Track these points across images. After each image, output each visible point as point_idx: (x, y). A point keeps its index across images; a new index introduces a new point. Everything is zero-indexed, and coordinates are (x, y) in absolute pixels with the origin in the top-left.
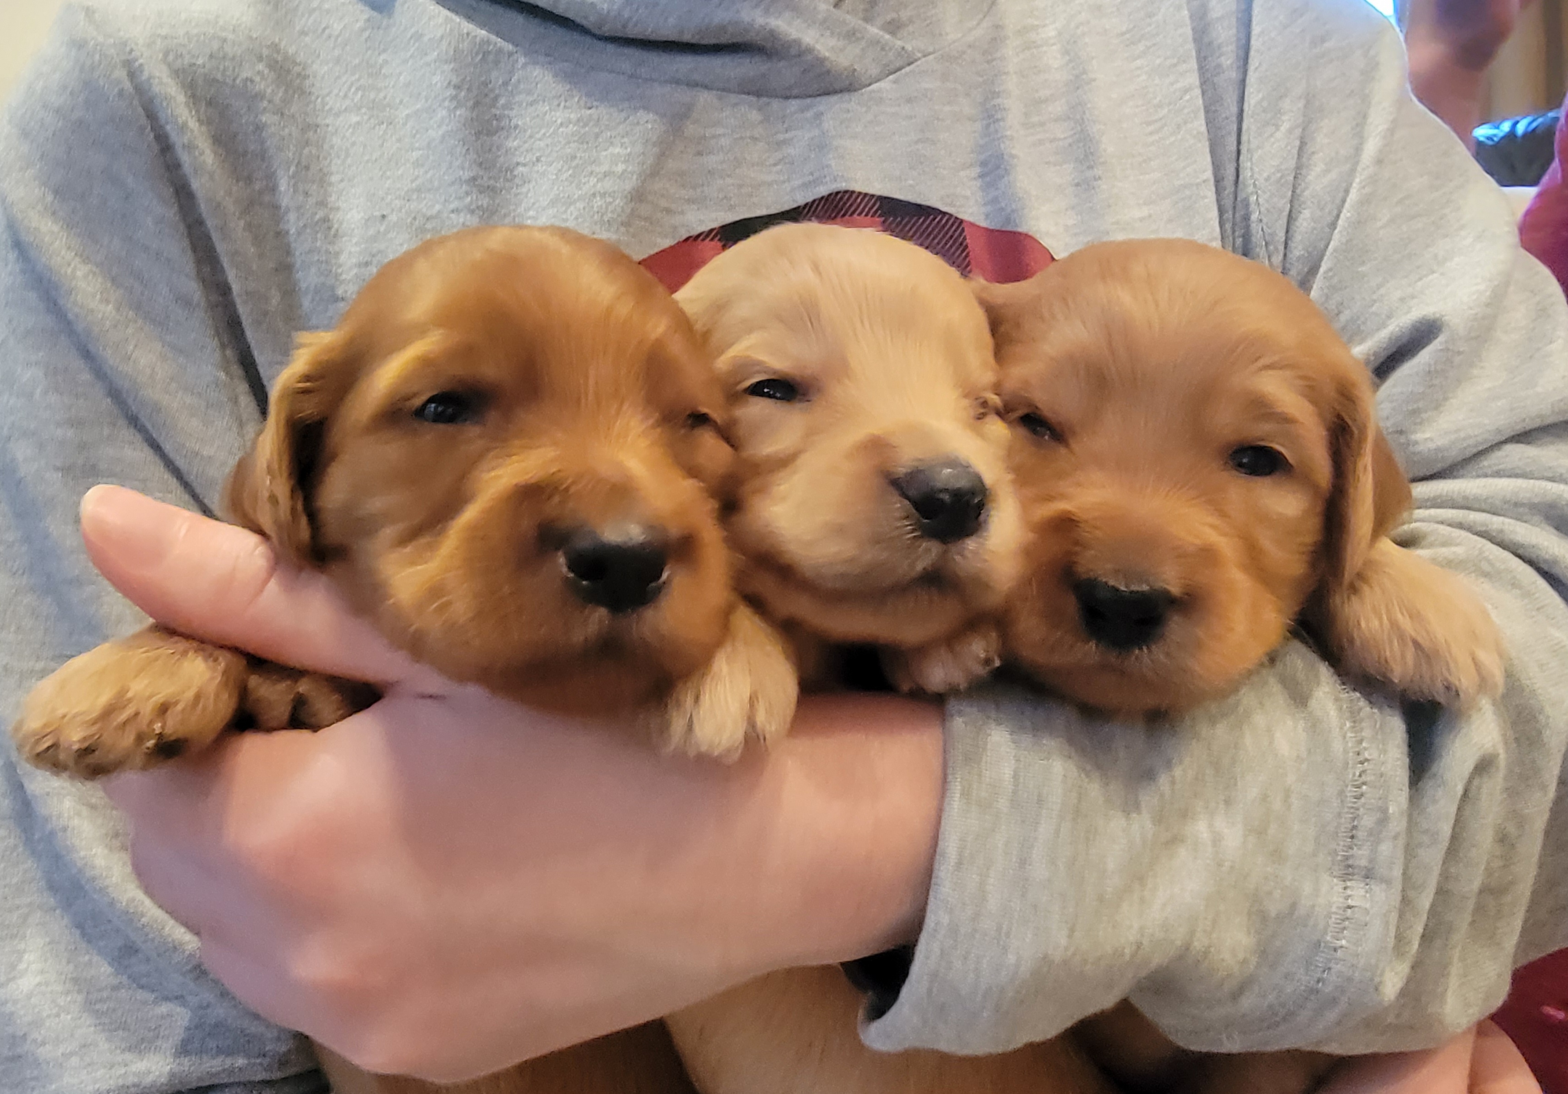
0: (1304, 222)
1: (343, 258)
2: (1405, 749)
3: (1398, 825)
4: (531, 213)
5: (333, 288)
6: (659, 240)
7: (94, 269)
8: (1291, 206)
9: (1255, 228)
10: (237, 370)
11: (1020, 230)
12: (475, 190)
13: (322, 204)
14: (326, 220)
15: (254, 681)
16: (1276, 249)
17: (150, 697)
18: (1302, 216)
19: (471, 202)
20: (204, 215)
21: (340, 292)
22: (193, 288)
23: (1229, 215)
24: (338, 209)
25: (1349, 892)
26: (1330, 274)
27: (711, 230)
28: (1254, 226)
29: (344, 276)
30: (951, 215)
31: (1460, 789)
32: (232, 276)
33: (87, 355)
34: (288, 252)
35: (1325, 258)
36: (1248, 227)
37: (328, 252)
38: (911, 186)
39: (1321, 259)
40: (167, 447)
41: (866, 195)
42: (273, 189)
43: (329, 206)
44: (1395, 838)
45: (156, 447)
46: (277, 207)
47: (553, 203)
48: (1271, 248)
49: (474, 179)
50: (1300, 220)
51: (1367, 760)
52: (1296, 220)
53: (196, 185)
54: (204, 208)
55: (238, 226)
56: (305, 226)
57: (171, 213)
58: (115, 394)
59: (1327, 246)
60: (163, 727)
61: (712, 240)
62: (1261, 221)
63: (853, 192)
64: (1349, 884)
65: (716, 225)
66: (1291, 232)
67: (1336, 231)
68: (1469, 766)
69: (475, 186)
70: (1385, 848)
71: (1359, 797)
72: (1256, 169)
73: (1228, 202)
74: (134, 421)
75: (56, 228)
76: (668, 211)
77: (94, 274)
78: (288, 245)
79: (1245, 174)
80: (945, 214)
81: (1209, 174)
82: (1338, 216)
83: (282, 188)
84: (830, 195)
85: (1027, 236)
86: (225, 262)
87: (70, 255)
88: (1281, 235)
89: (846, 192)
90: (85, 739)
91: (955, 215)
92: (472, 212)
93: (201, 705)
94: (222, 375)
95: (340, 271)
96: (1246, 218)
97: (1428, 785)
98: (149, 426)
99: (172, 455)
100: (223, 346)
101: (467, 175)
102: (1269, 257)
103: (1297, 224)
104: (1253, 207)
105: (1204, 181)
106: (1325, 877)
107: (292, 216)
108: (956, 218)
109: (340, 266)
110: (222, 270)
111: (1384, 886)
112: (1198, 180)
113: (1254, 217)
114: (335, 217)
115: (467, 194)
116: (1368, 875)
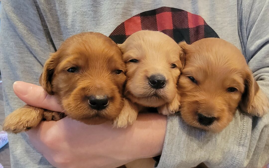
0: (253, 14)
1: (69, 20)
2: (251, 124)
3: (249, 137)
4: (104, 12)
5: (67, 27)
6: (128, 17)
7: (22, 23)
8: (251, 11)
9: (243, 15)
10: (50, 43)
11: (198, 15)
12: (93, 7)
13: (64, 9)
14: (65, 12)
15: (45, 113)
16: (247, 19)
17: (25, 120)
18: (253, 13)
19: (92, 9)
20: (42, 12)
21: (68, 27)
22: (41, 27)
23: (239, 11)
24: (68, 10)
25: (239, 148)
26: (257, 25)
27: (139, 14)
28: (243, 14)
29: (69, 24)
30: (185, 11)
31: (261, 130)
32: (48, 24)
33: (22, 40)
34: (58, 19)
35: (256, 22)
36: (242, 14)
37: (66, 19)
38: (178, 5)
39: (255, 22)
40: (38, 58)
41: (169, 8)
42: (55, 6)
43: (66, 9)
44: (249, 139)
45: (36, 58)
46: (56, 10)
47: (108, 9)
48: (246, 19)
49: (93, 4)
50: (252, 13)
51: (244, 126)
52: (251, 13)
53: (40, 6)
54: (42, 11)
55: (48, 14)
56: (61, 14)
57: (36, 12)
58: (27, 47)
59: (257, 19)
60: (28, 125)
61: (138, 16)
62: (244, 13)
63: (166, 7)
64: (239, 147)
65: (139, 13)
66: (250, 16)
67: (259, 16)
68: (263, 126)
69: (93, 6)
70: (246, 141)
71: (242, 132)
72: (245, 2)
73: (239, 9)
74: (31, 52)
75: (14, 15)
76: (130, 11)
77: (22, 24)
78: (58, 17)
79: (243, 3)
80: (184, 11)
81: (236, 3)
82: (260, 13)
83: (57, 6)
84: (162, 7)
85: (199, 16)
86: (47, 22)
87: (17, 21)
88: (248, 16)
89: (165, 7)
90: (14, 128)
91: (186, 11)
92: (92, 11)
93: (35, 120)
94: (47, 44)
95: (68, 23)
96: (242, 12)
97: (255, 129)
98: (34, 54)
99: (39, 59)
100: (47, 38)
101: (91, 4)
102: (245, 21)
103: (252, 14)
104: (243, 10)
105: (235, 5)
106: (235, 146)
107: (59, 12)
108: (186, 12)
109: (68, 22)
110: (46, 23)
111: (245, 147)
112: (234, 4)
113: (243, 12)
114: (67, 12)
115: (91, 7)
116: (243, 145)
